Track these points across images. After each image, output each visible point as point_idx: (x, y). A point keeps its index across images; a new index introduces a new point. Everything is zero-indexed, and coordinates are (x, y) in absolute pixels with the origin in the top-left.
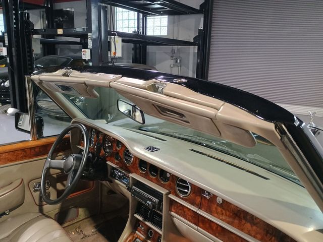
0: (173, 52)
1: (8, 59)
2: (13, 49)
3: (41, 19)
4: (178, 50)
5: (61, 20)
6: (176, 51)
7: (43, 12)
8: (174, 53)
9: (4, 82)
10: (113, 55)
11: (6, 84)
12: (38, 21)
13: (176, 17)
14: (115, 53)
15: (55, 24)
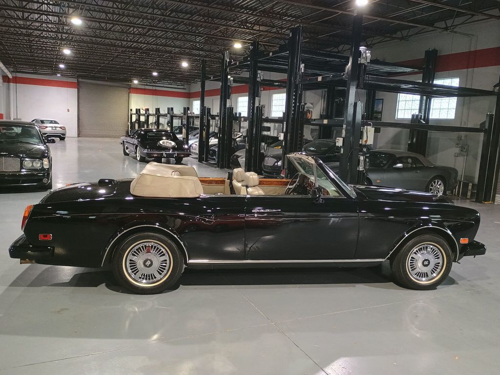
0: (459, 138)
1: (284, 142)
2: (289, 134)
3: (322, 99)
4: (466, 136)
5: (342, 100)
6: (463, 138)
7: (325, 91)
8: (461, 139)
9: (277, 162)
10: (364, 143)
11: (279, 163)
12: (319, 101)
13: (467, 98)
14: (366, 141)
15: (335, 104)
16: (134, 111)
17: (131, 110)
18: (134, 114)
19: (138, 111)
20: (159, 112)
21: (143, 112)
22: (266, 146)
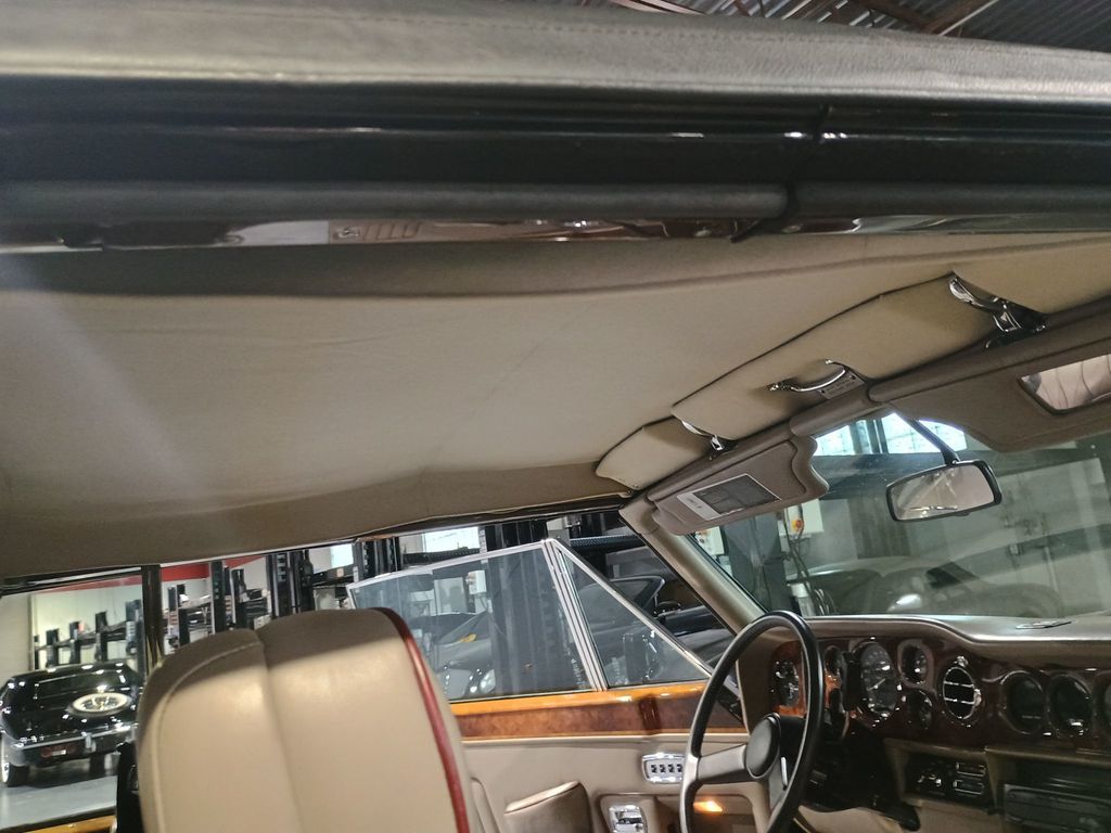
1: (489, 601)
2: (503, 571)
9: (477, 680)
10: (795, 532)
11: (483, 684)
14: (800, 526)
16: (43, 641)
17: (36, 639)
18: (44, 648)
19: (52, 636)
20: (106, 623)
21: (64, 636)
22: (427, 638)
